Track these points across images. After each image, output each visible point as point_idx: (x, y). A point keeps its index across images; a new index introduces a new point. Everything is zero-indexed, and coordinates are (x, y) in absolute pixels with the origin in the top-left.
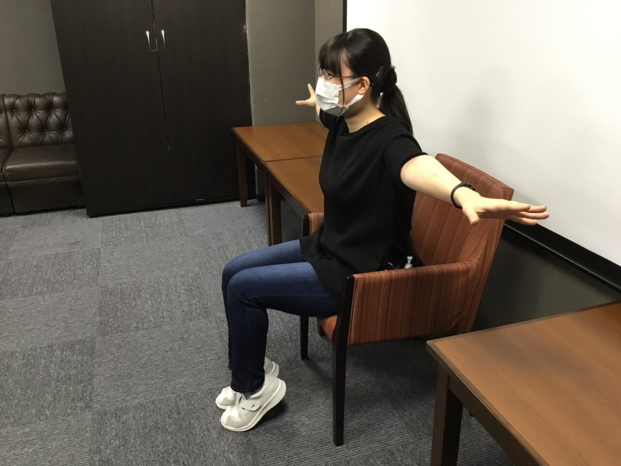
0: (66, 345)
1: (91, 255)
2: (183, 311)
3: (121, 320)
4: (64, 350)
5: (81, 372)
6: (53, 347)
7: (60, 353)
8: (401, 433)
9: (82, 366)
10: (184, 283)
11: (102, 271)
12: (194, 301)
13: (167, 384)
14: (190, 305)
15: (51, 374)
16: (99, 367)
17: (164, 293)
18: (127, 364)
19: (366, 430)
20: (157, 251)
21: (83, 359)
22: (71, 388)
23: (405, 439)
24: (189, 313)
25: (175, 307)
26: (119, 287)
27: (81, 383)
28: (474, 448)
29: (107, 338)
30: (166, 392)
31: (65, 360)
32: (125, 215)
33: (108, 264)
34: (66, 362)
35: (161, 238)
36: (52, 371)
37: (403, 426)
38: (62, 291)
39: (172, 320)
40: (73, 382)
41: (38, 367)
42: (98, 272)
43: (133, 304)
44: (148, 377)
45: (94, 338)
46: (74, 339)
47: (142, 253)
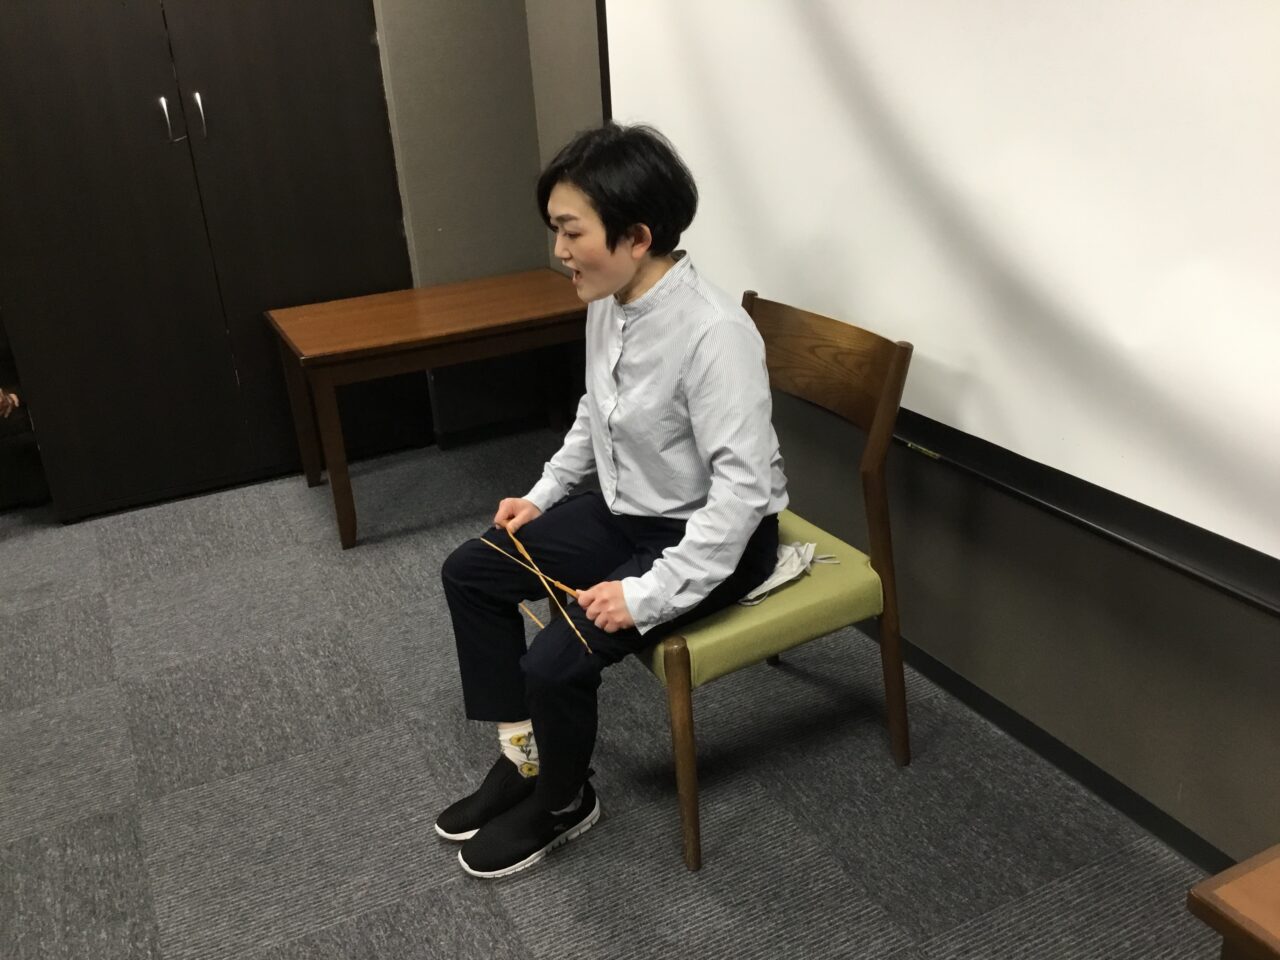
0: (68, 832)
1: (85, 613)
2: (328, 717)
3: (189, 756)
4: (66, 845)
5: (119, 892)
6: (37, 841)
7: (58, 854)
8: (881, 930)
9: (118, 876)
10: (315, 653)
11: (118, 646)
12: (347, 691)
13: (329, 894)
14: (342, 702)
15: (48, 907)
16: (160, 872)
17: (275, 680)
18: (227, 858)
19: (807, 936)
20: (236, 586)
21: (117, 859)
22: (103, 935)
23: (894, 943)
24: (344, 719)
25: (307, 711)
26: (166, 678)
27: (125, 920)
28: (1043, 942)
29: (165, 801)
30: (332, 912)
31: (75, 869)
32: (144, 510)
33: (129, 630)
34: (79, 873)
35: (239, 554)
36: (49, 900)
37: (881, 915)
38: (32, 704)
39: (307, 741)
40: (104, 920)
41: (13, 895)
42: (111, 650)
43: (208, 714)
44: (282, 882)
45: (134, 806)
46: (87, 815)
47: (204, 593)
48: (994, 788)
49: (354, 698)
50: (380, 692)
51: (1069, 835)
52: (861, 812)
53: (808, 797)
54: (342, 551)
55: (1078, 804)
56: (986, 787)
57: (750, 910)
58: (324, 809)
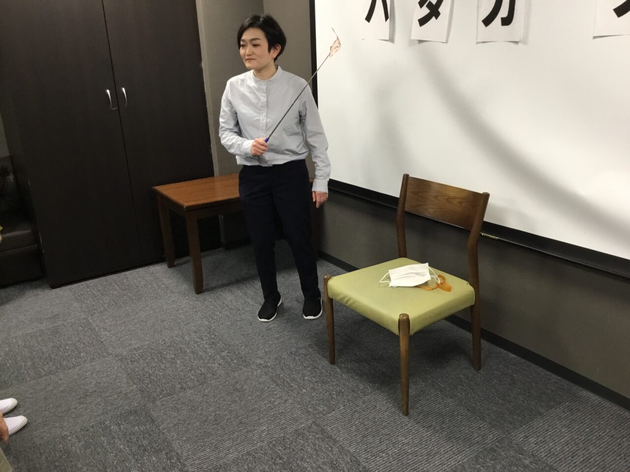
0: (118, 418)
1: (82, 327)
2: (220, 365)
3: (161, 384)
4: (120, 424)
5: (153, 441)
6: (104, 423)
7: (117, 428)
8: (490, 432)
9: (150, 435)
10: (202, 338)
11: (105, 340)
12: (224, 354)
13: (250, 435)
14: (223, 358)
15: (122, 449)
16: (169, 431)
17: (188, 350)
18: (197, 424)
19: (461, 436)
20: (152, 312)
21: (146, 428)
22: (154, 459)
23: (497, 436)
24: (227, 365)
25: (208, 362)
26: (135, 352)
27: (162, 452)
28: (555, 432)
29: (158, 403)
30: (255, 442)
31: (128, 433)
33: (107, 333)
34: (131, 435)
35: (146, 298)
36: (121, 447)
37: (488, 426)
38: (74, 367)
39: (214, 374)
40: (152, 453)
41: (103, 445)
42: (102, 342)
43: (163, 366)
44: (227, 431)
45: (144, 406)
46: (123, 412)
47: (137, 316)
48: (518, 376)
49: (228, 356)
50: (239, 353)
51: (553, 392)
52: (467, 389)
53: (444, 384)
54: (196, 295)
55: (553, 380)
56: (515, 377)
57: (435, 428)
58: (234, 402)
